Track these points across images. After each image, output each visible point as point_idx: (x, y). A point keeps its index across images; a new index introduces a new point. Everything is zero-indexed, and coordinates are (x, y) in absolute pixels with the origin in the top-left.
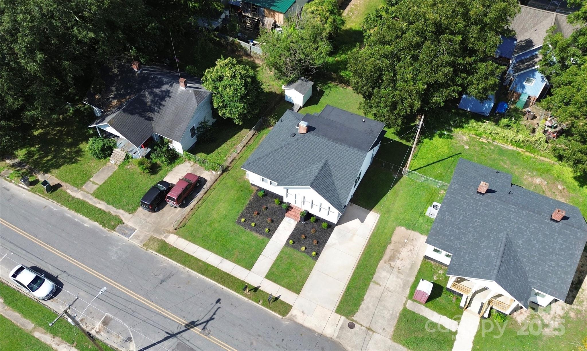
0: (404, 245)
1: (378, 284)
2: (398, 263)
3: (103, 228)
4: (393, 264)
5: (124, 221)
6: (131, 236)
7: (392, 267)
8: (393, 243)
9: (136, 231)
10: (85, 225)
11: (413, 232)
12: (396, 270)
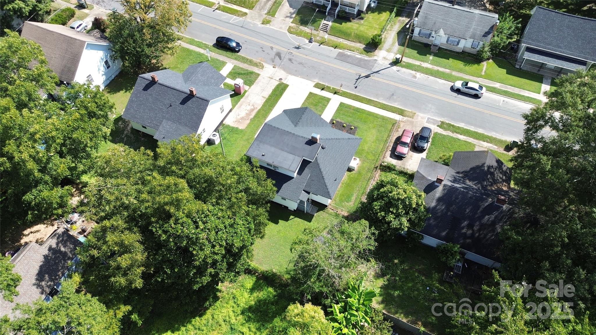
0: (242, 118)
1: (263, 97)
2: (249, 108)
3: (450, 123)
4: (252, 107)
5: (438, 127)
6: (427, 118)
7: (253, 105)
8: (249, 119)
9: (425, 122)
10: (464, 124)
11: (234, 126)
12: (251, 104)
